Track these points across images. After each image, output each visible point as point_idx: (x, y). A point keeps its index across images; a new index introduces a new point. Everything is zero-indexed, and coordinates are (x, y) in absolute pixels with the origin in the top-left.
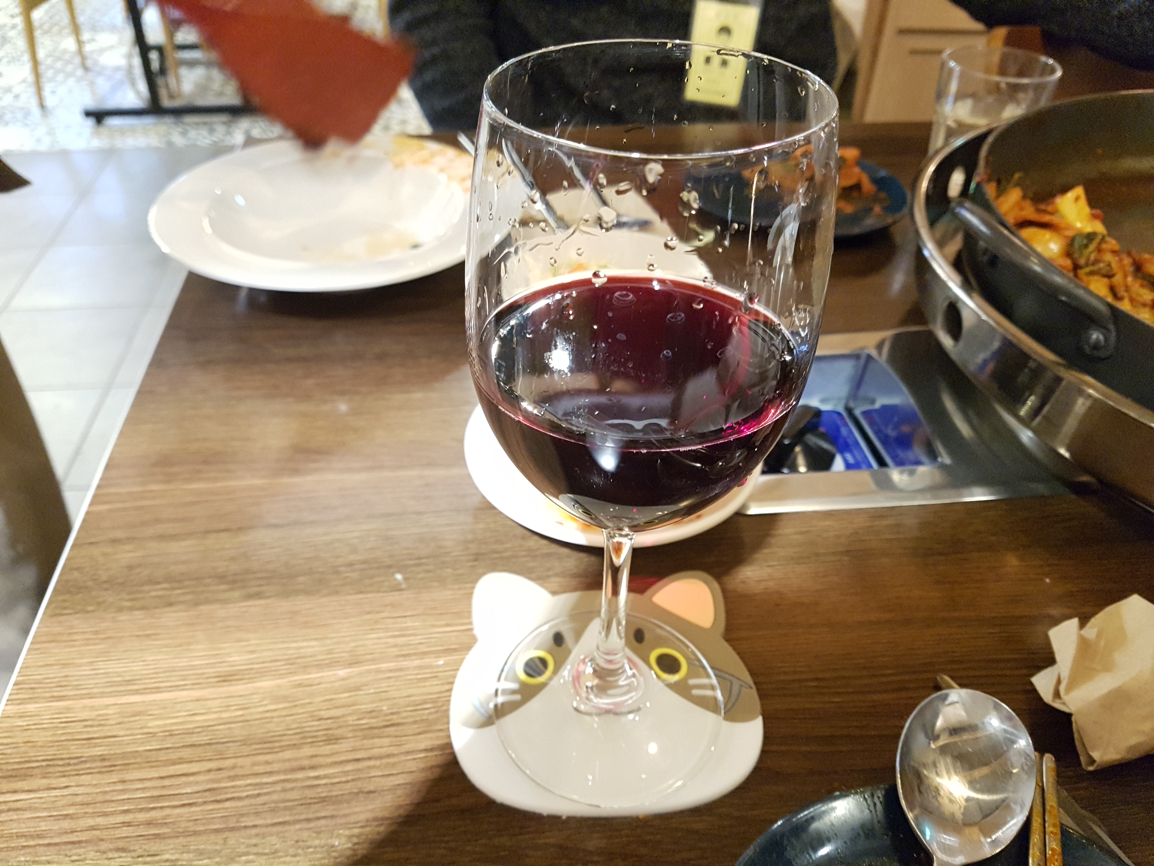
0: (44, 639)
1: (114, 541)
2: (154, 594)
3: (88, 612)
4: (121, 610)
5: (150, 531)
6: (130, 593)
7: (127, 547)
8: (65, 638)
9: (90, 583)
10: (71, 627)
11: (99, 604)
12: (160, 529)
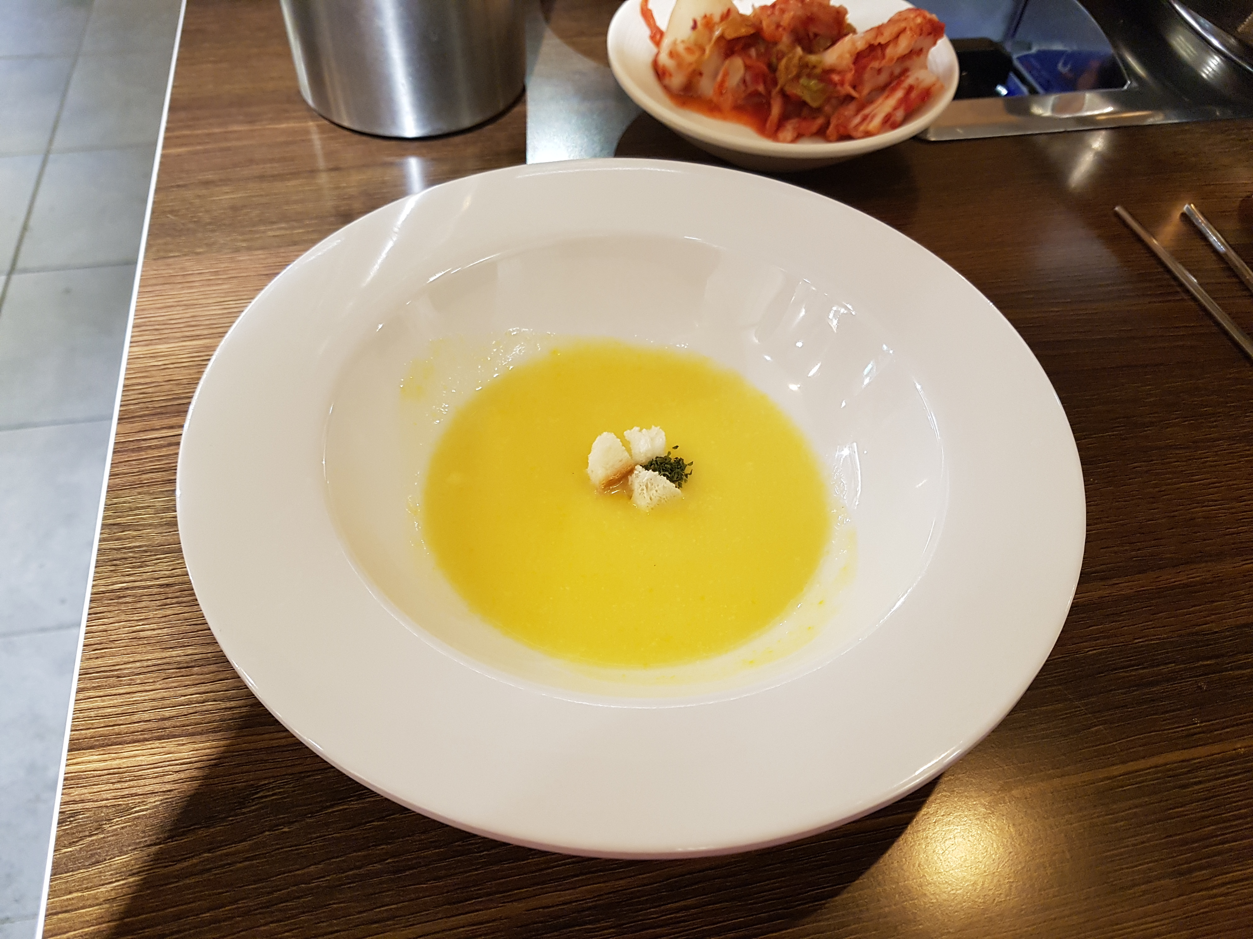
0: (154, 281)
1: (207, 183)
2: (270, 233)
3: (198, 254)
4: (237, 250)
5: (246, 172)
6: (243, 234)
7: (226, 189)
8: (179, 279)
9: (191, 226)
10: (183, 269)
11: (208, 245)
12: (256, 170)
